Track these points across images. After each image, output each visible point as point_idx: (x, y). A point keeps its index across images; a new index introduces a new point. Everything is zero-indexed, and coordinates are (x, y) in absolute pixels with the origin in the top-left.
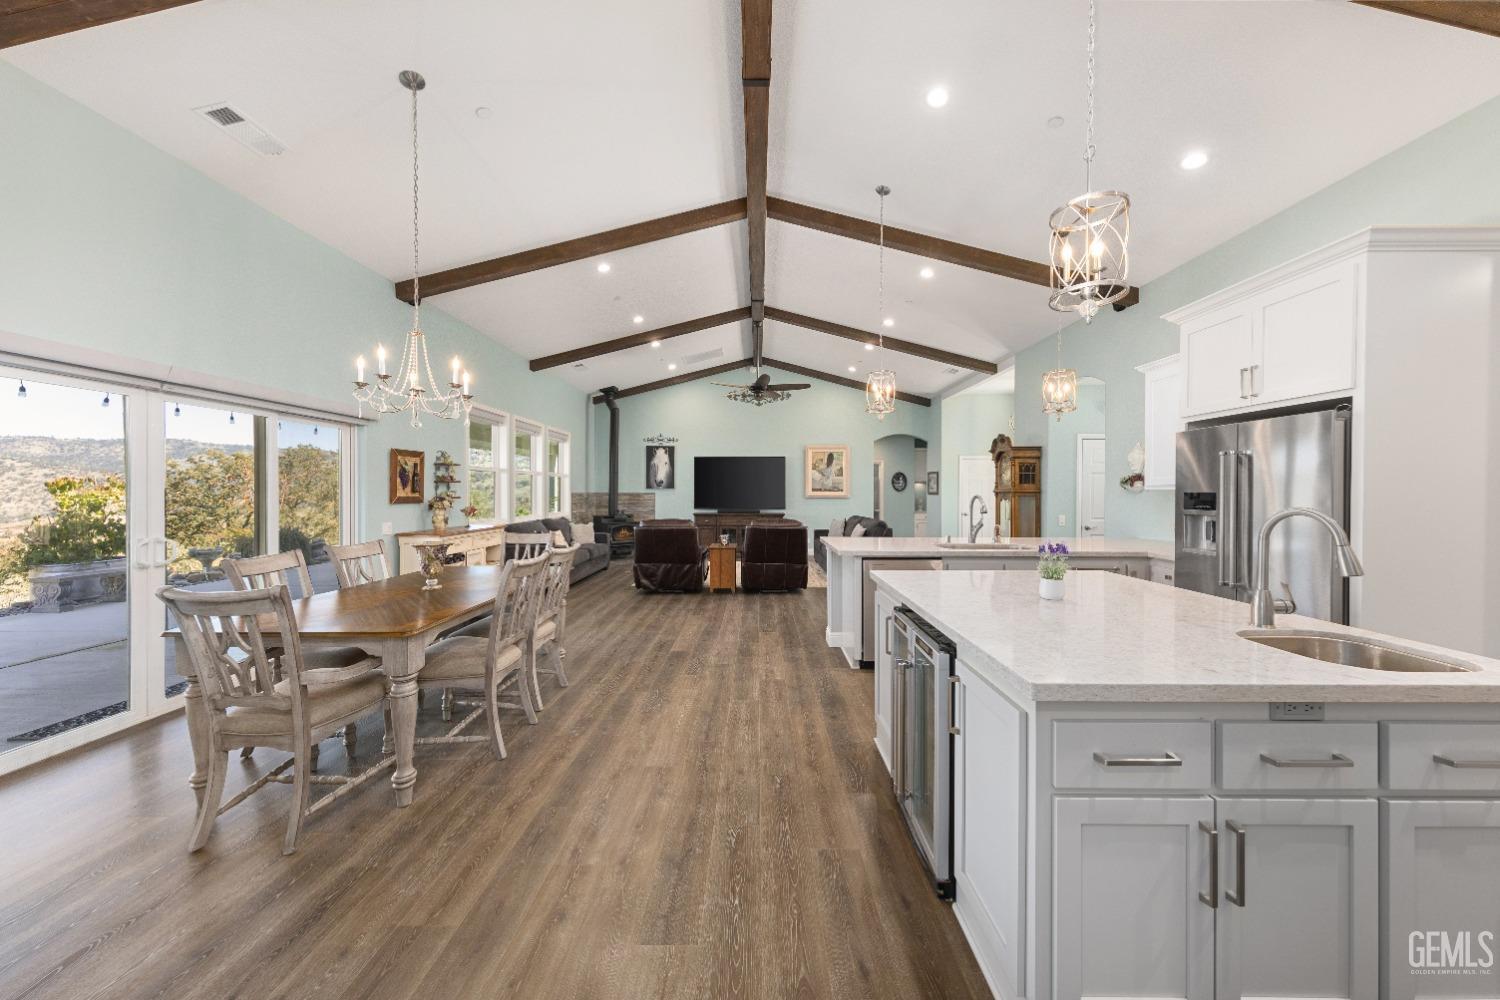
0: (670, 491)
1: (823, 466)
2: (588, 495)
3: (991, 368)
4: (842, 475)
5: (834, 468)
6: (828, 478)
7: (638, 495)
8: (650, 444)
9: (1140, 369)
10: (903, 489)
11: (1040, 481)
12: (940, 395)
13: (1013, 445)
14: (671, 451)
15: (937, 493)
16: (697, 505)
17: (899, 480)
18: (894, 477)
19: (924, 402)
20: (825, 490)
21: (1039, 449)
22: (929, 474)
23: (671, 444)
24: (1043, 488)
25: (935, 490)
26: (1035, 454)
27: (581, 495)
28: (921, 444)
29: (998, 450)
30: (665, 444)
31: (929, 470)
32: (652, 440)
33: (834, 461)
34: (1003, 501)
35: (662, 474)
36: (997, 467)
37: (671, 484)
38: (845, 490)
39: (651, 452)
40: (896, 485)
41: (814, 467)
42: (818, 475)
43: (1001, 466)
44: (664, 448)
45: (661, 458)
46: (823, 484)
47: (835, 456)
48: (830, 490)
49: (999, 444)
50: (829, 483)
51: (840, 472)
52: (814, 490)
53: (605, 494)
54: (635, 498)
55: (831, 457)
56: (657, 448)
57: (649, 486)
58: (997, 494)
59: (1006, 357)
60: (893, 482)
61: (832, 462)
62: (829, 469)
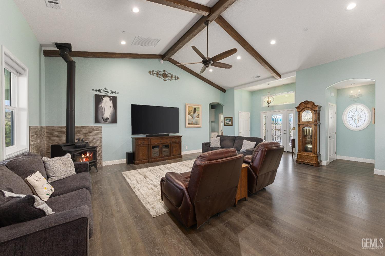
0: (113, 125)
1: (192, 113)
2: (42, 127)
5: (196, 114)
6: (194, 119)
7: (89, 127)
8: (98, 93)
11: (320, 120)
12: (233, 89)
14: (114, 100)
15: (231, 125)
16: (133, 133)
20: (193, 124)
22: (225, 118)
23: (114, 95)
27: (36, 128)
29: (303, 107)
30: (109, 95)
32: (99, 91)
33: (196, 111)
34: (306, 128)
35: (107, 113)
36: (299, 114)
37: (114, 120)
39: (98, 99)
41: (189, 114)
42: (190, 117)
43: (302, 114)
44: (109, 97)
45: (107, 104)
46: (192, 121)
47: (197, 109)
48: (195, 124)
50: (194, 121)
51: (198, 117)
52: (189, 124)
53: (63, 127)
54: (86, 130)
55: (195, 109)
56: (104, 96)
57: (97, 121)
58: (299, 125)
61: (195, 111)
62: (194, 114)
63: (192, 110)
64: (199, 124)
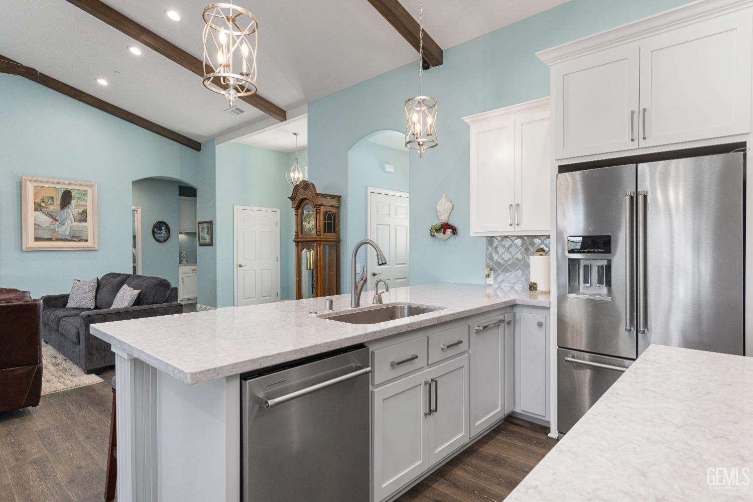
1: (55, 206)
3: (280, 114)
4: (85, 220)
5: (73, 209)
6: (63, 224)
9: (466, 119)
10: (165, 241)
11: (339, 230)
12: (213, 139)
13: (318, 191)
15: (211, 244)
17: (161, 231)
18: (155, 226)
19: (194, 145)
20: (57, 240)
21: (338, 198)
22: (200, 223)
24: (342, 237)
25: (208, 241)
26: (333, 202)
28: (187, 191)
29: (300, 197)
31: (199, 220)
33: (73, 202)
34: (305, 250)
36: (297, 215)
38: (90, 238)
40: (156, 235)
41: (39, 210)
42: (45, 219)
43: (302, 213)
46: (54, 231)
47: (74, 195)
48: (65, 240)
49: (301, 190)
50: (64, 230)
51: (83, 216)
52: (38, 239)
55: (66, 198)
58: (297, 243)
59: (296, 105)
60: (154, 232)
61: (69, 202)
62: (65, 212)
63: (52, 198)
64: (86, 241)
